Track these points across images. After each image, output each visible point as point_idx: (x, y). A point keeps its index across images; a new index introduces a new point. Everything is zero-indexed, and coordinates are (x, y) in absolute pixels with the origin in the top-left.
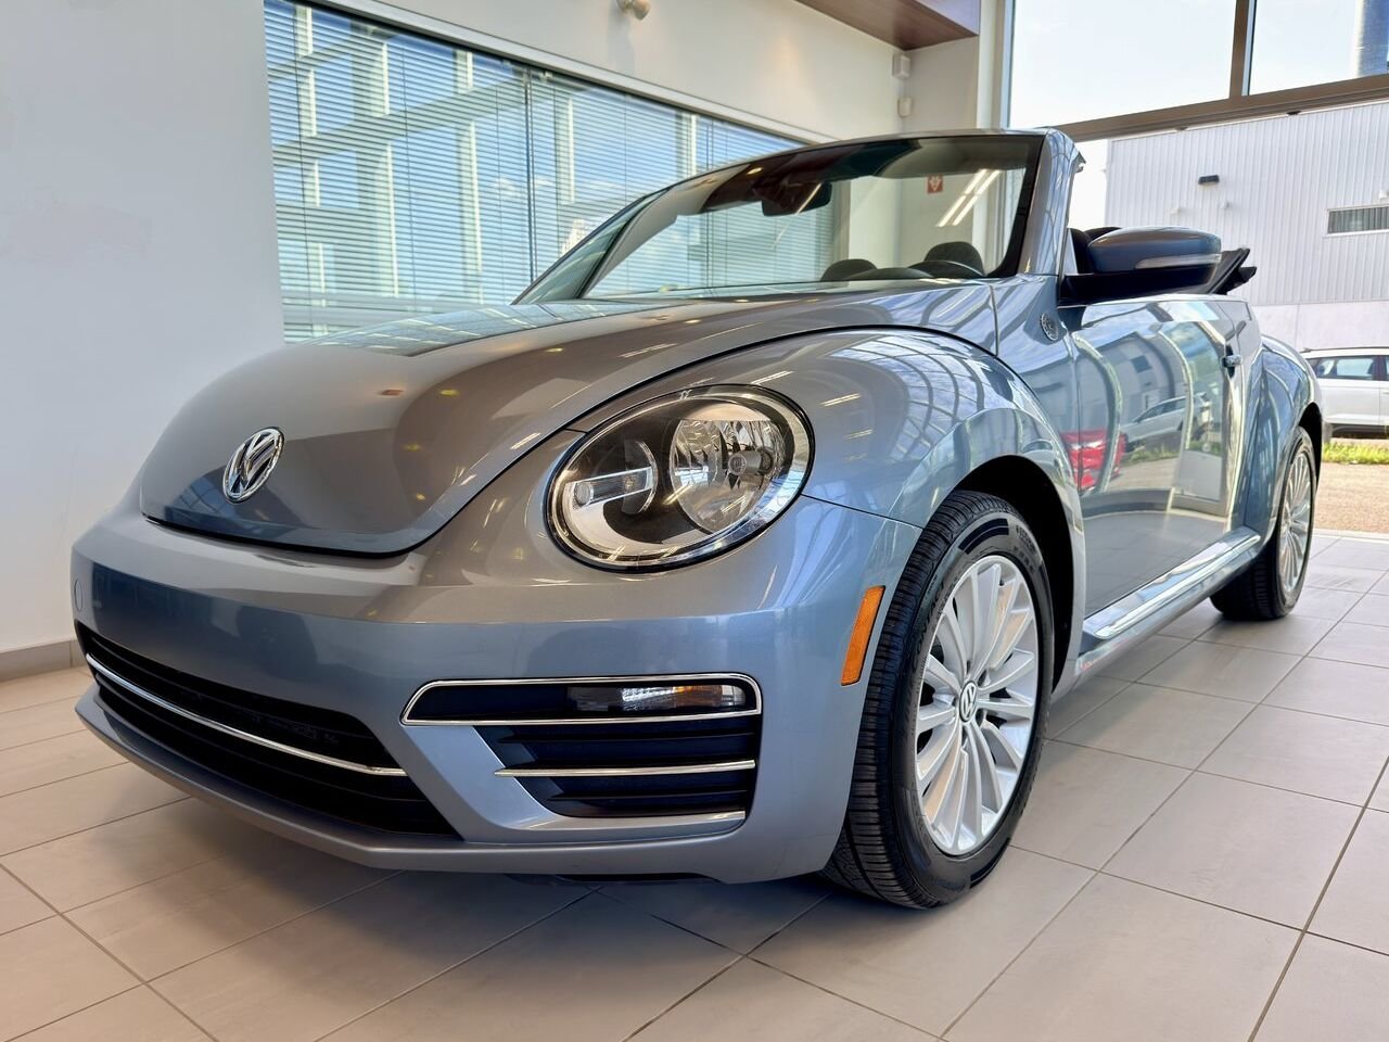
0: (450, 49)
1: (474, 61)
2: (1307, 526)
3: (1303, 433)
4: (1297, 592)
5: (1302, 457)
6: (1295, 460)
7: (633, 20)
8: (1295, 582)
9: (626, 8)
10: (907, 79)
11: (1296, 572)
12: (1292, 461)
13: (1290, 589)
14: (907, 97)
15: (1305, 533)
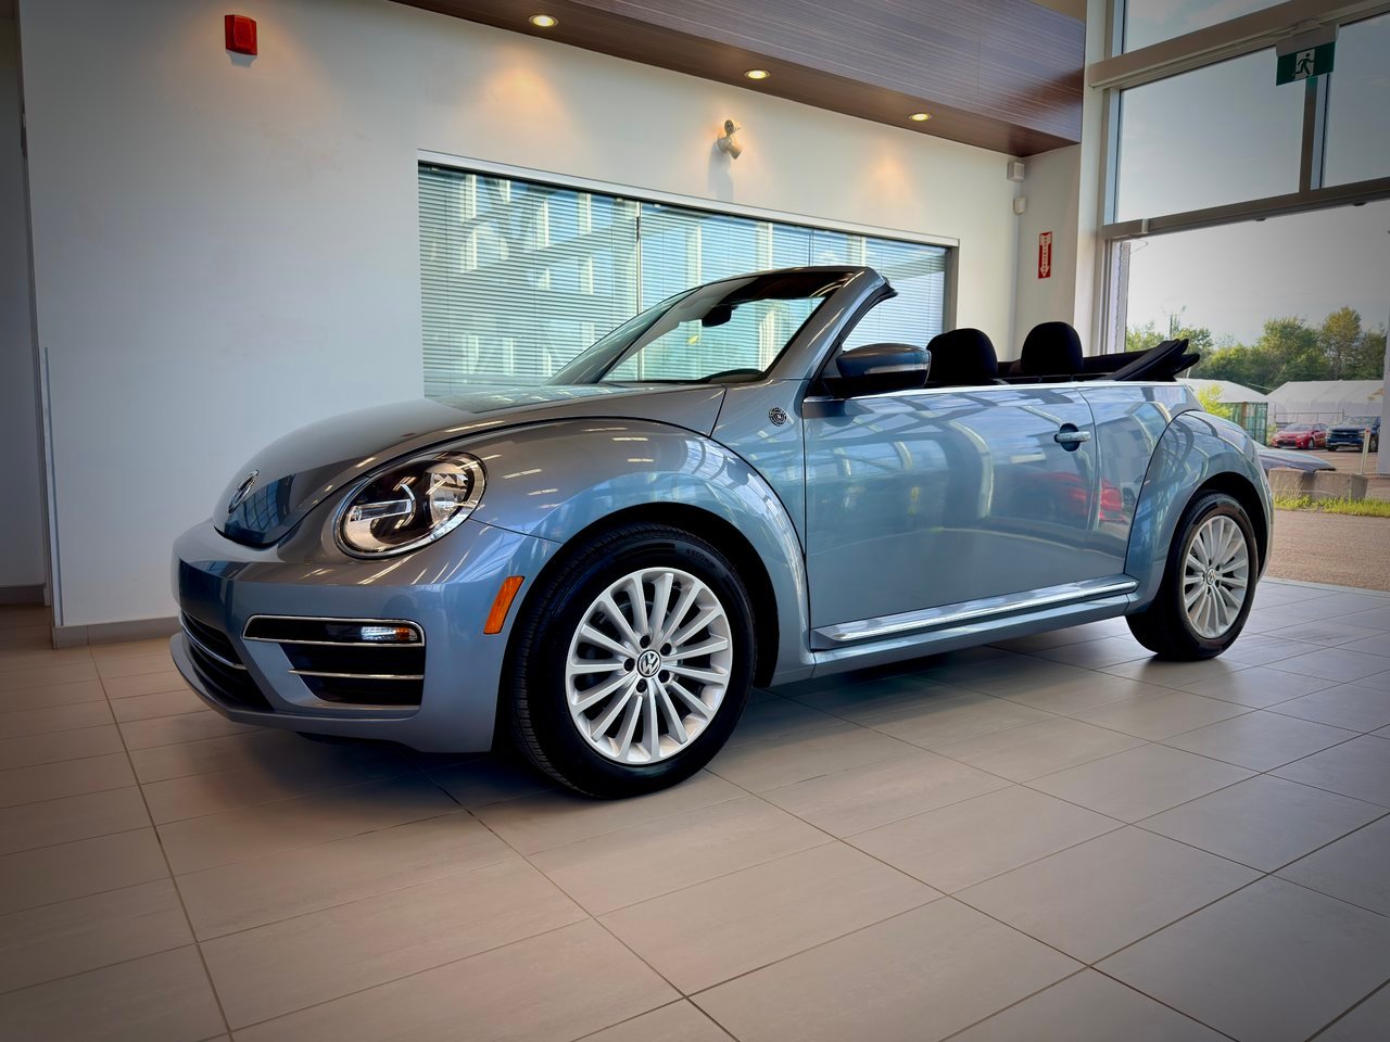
2: (1246, 580)
3: (1222, 498)
4: (1227, 638)
5: (1223, 519)
6: (1205, 521)
7: (732, 159)
8: (1222, 630)
9: (725, 150)
10: (1022, 181)
11: (1224, 621)
12: (1198, 522)
13: (1212, 635)
14: (1022, 196)
15: (1242, 587)
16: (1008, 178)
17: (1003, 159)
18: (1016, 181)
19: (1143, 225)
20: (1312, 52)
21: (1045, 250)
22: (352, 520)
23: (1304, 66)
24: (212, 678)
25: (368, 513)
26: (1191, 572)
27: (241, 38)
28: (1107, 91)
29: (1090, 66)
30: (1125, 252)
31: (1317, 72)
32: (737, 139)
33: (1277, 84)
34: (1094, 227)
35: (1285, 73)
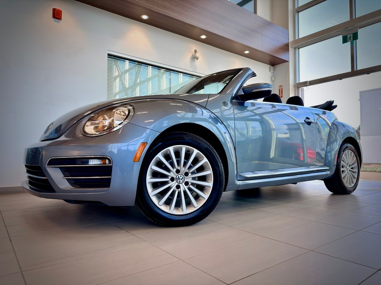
0: (147, 65)
1: (152, 68)
2: (357, 170)
3: (349, 145)
4: (354, 188)
5: (350, 151)
6: (346, 151)
7: (196, 60)
8: (353, 185)
9: (195, 58)
10: (273, 72)
11: (353, 183)
12: (343, 151)
13: (350, 187)
14: (273, 76)
15: (356, 172)
16: (269, 71)
17: (268, 66)
18: (272, 72)
19: (308, 82)
20: (352, 35)
21: (281, 90)
22: (87, 126)
23: (350, 38)
24: (32, 186)
25: (92, 124)
26: (343, 167)
27: (57, 15)
28: (295, 48)
29: (290, 42)
30: (303, 90)
31: (354, 40)
32: (198, 55)
33: (343, 43)
34: (294, 84)
35: (345, 40)
